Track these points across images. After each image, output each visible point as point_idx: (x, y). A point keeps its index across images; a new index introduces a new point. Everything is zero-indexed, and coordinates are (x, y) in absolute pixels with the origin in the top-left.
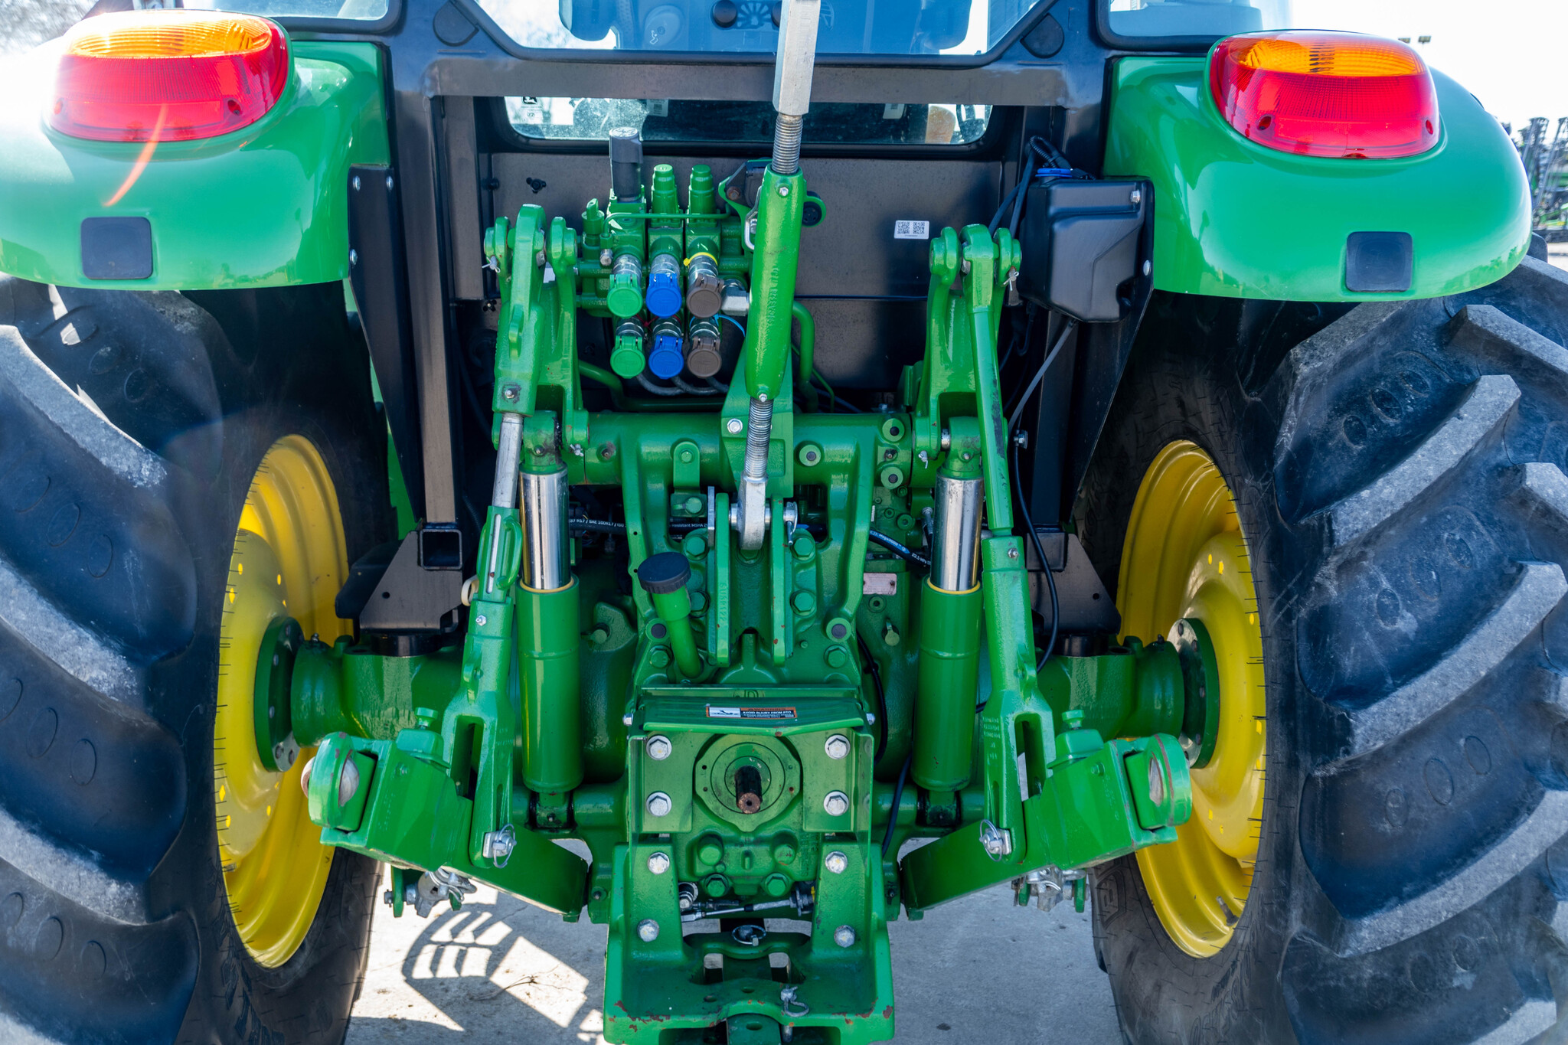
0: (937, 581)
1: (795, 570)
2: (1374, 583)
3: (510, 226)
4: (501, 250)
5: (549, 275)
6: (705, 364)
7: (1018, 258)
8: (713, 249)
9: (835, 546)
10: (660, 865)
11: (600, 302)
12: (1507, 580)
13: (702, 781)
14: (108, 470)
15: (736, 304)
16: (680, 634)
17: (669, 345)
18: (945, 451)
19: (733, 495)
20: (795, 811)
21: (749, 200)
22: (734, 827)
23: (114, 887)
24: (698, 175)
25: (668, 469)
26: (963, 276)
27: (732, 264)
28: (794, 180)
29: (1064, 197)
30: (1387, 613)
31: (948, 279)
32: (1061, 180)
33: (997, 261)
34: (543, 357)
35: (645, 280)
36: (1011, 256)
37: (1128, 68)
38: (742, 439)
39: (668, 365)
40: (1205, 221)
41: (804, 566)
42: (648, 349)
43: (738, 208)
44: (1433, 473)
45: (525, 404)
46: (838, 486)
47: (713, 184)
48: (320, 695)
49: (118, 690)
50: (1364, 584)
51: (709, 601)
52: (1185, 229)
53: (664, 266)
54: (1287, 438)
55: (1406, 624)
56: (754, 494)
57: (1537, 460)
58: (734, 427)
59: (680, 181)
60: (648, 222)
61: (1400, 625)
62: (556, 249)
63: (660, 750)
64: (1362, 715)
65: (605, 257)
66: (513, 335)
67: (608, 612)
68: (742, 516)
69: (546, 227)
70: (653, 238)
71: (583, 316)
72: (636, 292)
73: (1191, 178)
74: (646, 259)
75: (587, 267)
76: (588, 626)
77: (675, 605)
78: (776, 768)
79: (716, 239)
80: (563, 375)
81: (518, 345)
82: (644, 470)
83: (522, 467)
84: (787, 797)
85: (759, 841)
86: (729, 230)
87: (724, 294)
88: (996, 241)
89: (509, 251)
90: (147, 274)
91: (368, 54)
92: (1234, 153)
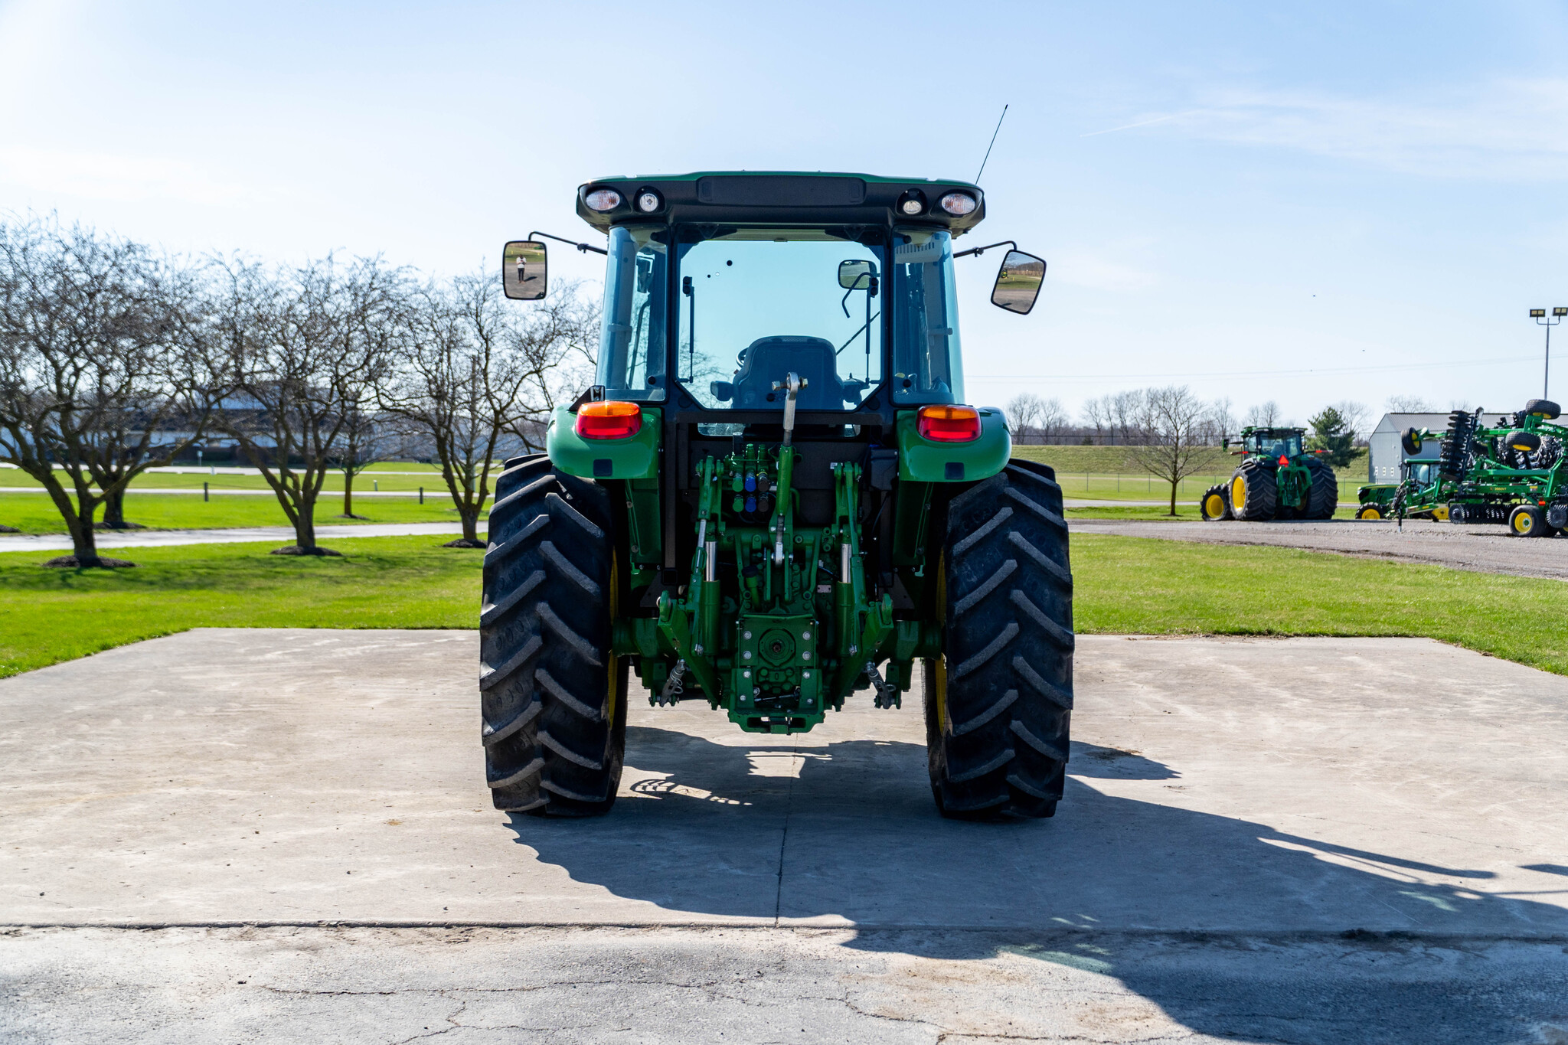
0: (841, 580)
1: (793, 576)
2: (966, 568)
3: (704, 462)
4: (701, 470)
5: (715, 479)
6: (763, 508)
7: (861, 472)
8: (766, 471)
9: (807, 570)
10: (747, 674)
11: (729, 489)
12: (1001, 564)
13: (761, 648)
14: (589, 533)
15: (773, 488)
16: (754, 592)
17: (752, 501)
18: (841, 535)
19: (773, 551)
20: (793, 660)
21: (777, 455)
22: (771, 664)
23: (593, 649)
24: (761, 448)
25: (751, 545)
26: (843, 479)
27: (772, 476)
28: (790, 448)
29: (875, 453)
30: (969, 577)
31: (839, 478)
32: (875, 449)
33: (854, 473)
34: (713, 503)
35: (744, 481)
36: (858, 471)
37: (900, 413)
38: (775, 533)
39: (751, 509)
40: (911, 461)
41: (796, 574)
42: (745, 503)
43: (775, 457)
44: (982, 535)
45: (708, 517)
46: (808, 550)
47: (766, 450)
48: (622, 635)
49: (595, 592)
50: (964, 568)
51: (764, 584)
52: (905, 464)
53: (750, 476)
54: (949, 528)
55: (974, 579)
56: (779, 548)
57: (1013, 531)
58: (773, 529)
59: (756, 448)
60: (745, 462)
61: (973, 580)
62: (718, 470)
63: (748, 635)
64: (958, 603)
65: (731, 473)
66: (705, 494)
67: (728, 599)
68: (775, 556)
69: (715, 463)
70: (747, 468)
71: (724, 493)
72: (742, 484)
73: (908, 449)
74: (744, 475)
75: (726, 477)
76: (721, 601)
77: (753, 582)
78: (786, 643)
79: (767, 468)
80: (718, 510)
81: (706, 498)
82: (743, 545)
83: (705, 540)
84: (790, 654)
85: (780, 670)
86: (772, 465)
87: (769, 486)
88: (853, 466)
89: (704, 470)
90: (610, 475)
91: (658, 411)
92: (921, 442)
